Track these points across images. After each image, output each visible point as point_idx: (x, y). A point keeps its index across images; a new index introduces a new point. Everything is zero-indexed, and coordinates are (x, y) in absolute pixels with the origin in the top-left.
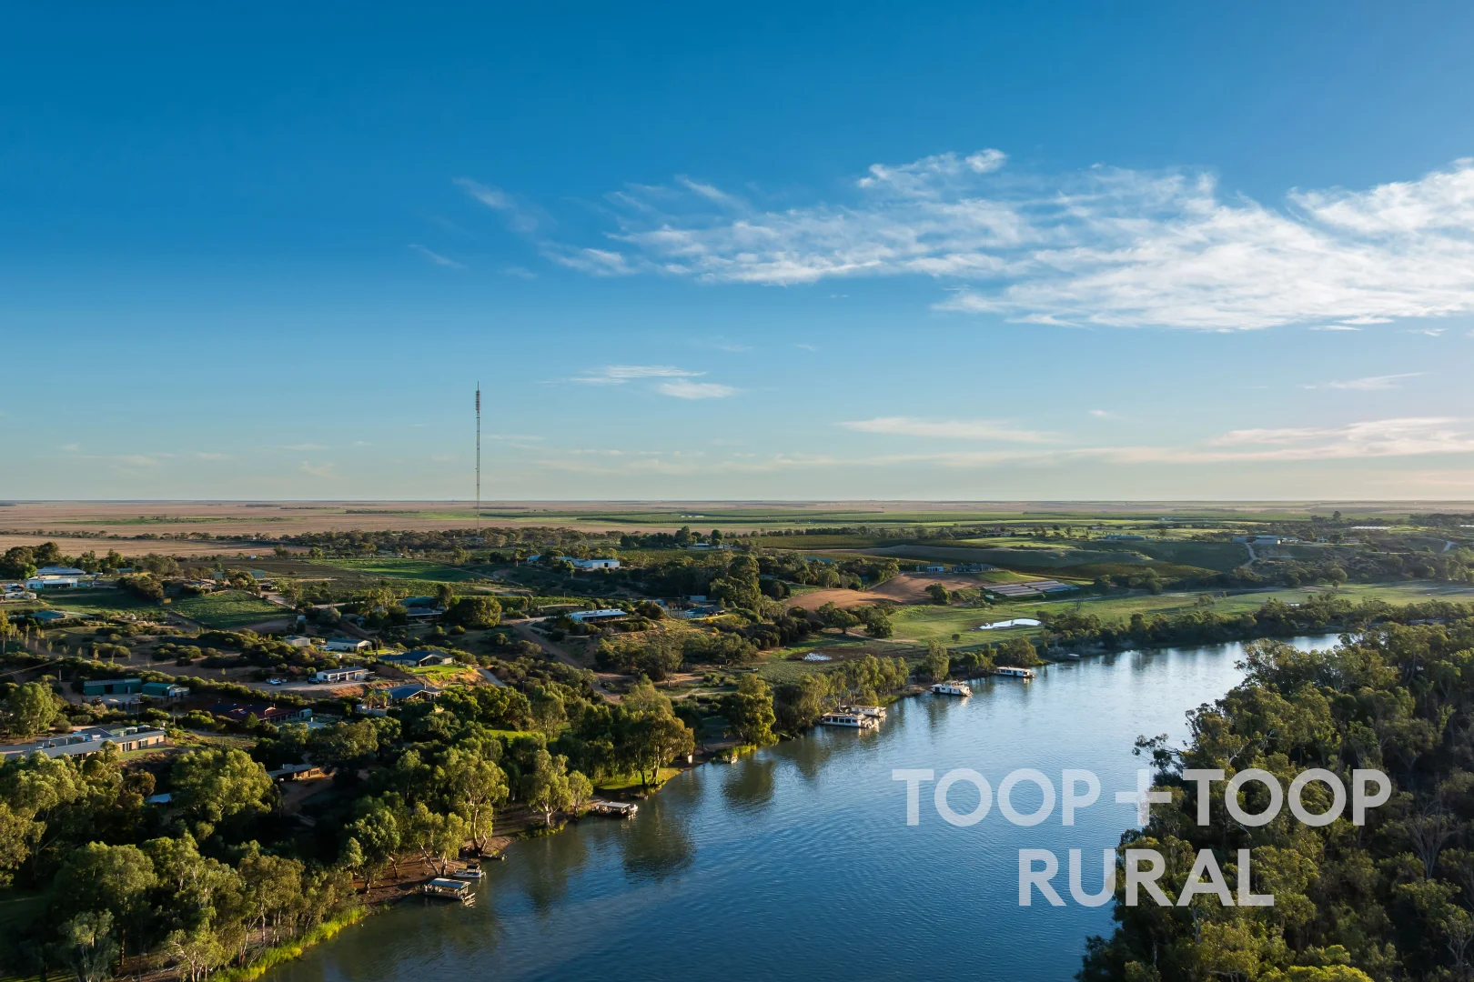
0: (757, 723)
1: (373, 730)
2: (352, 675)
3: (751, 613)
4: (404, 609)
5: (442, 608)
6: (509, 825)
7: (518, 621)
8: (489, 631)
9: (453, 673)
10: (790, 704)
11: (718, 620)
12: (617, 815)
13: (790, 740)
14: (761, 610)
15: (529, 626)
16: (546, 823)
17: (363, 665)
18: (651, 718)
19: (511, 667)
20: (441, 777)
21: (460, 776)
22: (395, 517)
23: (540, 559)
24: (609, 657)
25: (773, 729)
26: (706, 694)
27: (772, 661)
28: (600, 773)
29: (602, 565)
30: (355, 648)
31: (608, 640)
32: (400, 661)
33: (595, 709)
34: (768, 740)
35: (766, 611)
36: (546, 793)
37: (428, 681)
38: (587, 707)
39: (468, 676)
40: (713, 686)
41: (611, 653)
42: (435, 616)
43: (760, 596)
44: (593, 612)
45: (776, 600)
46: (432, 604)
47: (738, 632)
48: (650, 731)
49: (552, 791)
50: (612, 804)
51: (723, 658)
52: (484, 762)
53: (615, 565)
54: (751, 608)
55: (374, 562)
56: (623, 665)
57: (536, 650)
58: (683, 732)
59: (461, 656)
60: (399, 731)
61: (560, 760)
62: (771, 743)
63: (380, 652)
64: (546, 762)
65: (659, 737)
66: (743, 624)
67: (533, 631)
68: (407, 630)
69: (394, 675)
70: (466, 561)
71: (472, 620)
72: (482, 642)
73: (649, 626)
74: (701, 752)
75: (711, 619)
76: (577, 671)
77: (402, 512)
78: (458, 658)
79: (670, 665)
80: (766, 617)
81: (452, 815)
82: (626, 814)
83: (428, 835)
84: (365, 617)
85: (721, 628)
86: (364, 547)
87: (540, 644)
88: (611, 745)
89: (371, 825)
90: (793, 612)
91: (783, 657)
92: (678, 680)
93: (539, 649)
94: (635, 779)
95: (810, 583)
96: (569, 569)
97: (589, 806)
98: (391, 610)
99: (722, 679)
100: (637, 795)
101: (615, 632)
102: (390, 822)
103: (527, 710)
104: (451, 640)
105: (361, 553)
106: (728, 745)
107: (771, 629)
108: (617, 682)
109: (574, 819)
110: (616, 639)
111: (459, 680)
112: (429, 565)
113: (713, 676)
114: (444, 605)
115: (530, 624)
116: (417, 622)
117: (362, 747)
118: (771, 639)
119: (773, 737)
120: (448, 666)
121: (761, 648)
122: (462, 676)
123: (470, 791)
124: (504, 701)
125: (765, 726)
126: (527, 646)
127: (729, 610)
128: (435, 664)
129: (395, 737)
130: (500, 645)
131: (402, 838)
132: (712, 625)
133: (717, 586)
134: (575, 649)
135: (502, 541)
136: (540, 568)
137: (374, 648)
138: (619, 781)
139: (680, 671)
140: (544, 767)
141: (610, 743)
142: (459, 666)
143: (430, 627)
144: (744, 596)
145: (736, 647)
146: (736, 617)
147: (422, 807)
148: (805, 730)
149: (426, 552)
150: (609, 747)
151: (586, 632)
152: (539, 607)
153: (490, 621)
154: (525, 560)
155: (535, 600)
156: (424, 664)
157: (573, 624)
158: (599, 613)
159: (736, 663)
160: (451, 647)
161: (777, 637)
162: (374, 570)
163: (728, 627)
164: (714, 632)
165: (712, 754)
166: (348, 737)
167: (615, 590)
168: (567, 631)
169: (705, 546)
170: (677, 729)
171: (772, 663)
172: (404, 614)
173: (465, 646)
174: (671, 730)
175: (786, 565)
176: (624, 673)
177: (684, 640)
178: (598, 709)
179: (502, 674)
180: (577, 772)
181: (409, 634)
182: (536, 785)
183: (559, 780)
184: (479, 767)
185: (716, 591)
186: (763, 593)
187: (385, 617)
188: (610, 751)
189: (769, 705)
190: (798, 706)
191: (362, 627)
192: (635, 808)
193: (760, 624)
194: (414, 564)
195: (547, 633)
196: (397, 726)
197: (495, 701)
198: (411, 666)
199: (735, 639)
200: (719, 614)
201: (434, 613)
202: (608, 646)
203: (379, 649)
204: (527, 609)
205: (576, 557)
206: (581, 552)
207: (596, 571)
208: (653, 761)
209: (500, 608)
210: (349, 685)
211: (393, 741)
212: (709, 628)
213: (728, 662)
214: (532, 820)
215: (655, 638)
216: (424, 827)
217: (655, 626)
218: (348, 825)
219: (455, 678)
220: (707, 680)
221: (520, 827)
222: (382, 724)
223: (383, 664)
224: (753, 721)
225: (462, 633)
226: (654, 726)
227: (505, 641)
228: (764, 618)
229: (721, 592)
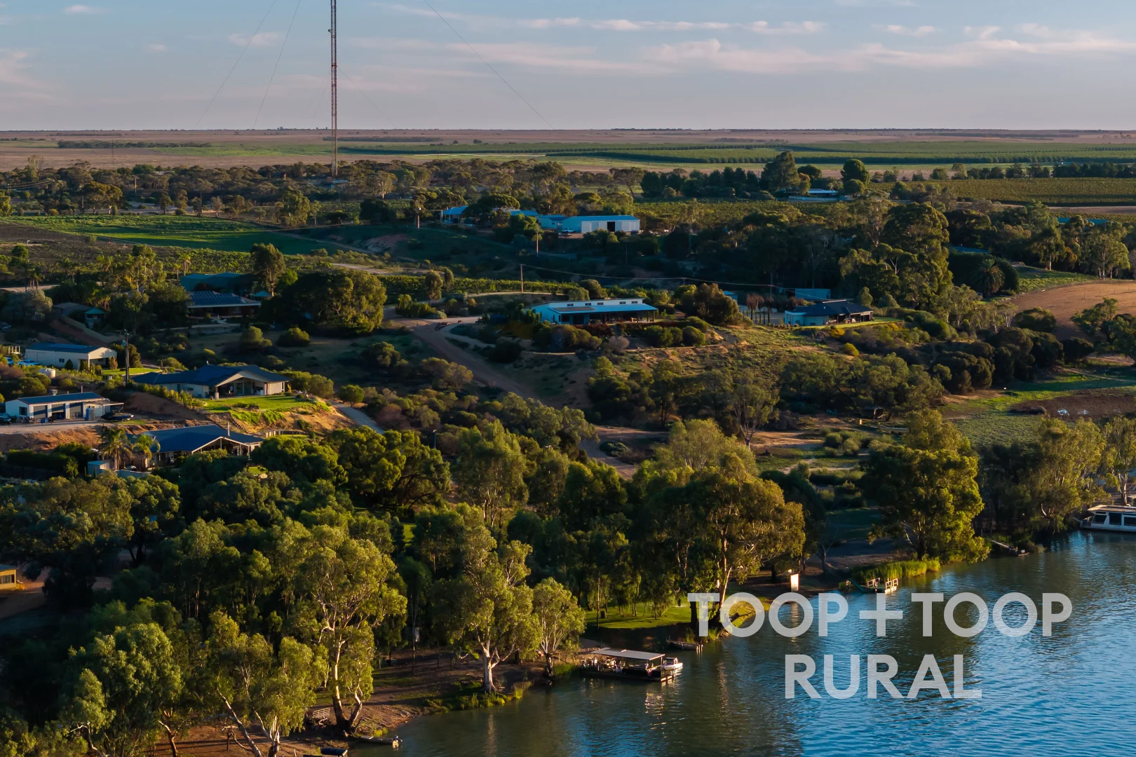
0: (942, 510)
1: (123, 493)
2: (78, 409)
3: (931, 318)
4: (181, 293)
5: (262, 294)
6: (409, 684)
7: (423, 323)
8: (361, 341)
9: (288, 412)
10: (1016, 481)
11: (859, 330)
12: (637, 677)
13: (1014, 555)
14: (953, 318)
15: (445, 333)
16: (485, 683)
17: (101, 390)
18: (712, 480)
19: (408, 402)
20: (263, 573)
21: (303, 568)
22: (158, 153)
23: (466, 213)
24: (619, 393)
25: (979, 526)
26: (830, 468)
27: (976, 415)
28: (599, 597)
29: (602, 225)
30: (83, 362)
31: (615, 362)
32: (175, 385)
33: (589, 472)
34: (965, 548)
35: (965, 317)
36: (484, 618)
37: (234, 424)
38: (571, 468)
39: (317, 418)
40: (846, 456)
41: (623, 386)
42: (245, 310)
43: (951, 287)
44: (581, 304)
45: (986, 298)
46: (240, 285)
47: (901, 353)
48: (708, 508)
49: (499, 613)
50: (624, 653)
51: (868, 403)
52: (354, 542)
53: (630, 226)
54: (929, 308)
55: (118, 222)
56: (649, 409)
57: (460, 377)
58: (779, 510)
59: (304, 380)
60: (176, 504)
61: (514, 552)
62: (972, 555)
63: (134, 372)
64: (485, 552)
65: (729, 520)
66: (915, 339)
67: (454, 342)
68: (189, 336)
69: (164, 410)
70: (310, 219)
71: (324, 317)
72: (346, 362)
73: (705, 337)
74: (819, 571)
75: (840, 328)
76: (550, 410)
77: (174, 145)
78: (297, 384)
79: (752, 412)
80: (962, 329)
81: (287, 641)
82: (657, 674)
83: (239, 679)
84: (101, 308)
85: (864, 347)
86: (96, 191)
87: (470, 366)
88: (622, 539)
89: (128, 649)
90: (1025, 319)
91: (1000, 408)
92: (769, 444)
93: (468, 374)
94: (675, 610)
95: (1063, 266)
96: (532, 233)
97: (576, 657)
98: (155, 296)
99: (865, 444)
100: (681, 643)
101: (631, 347)
102: (162, 646)
103: (443, 481)
104: (281, 355)
105: (90, 203)
106: (879, 560)
107: (976, 350)
108: (634, 442)
109: (546, 681)
110: (634, 359)
111: (299, 424)
112: (231, 228)
113: (845, 437)
114: (266, 289)
115: (448, 329)
116: (208, 321)
117: (101, 525)
118: (973, 370)
119: (979, 545)
120: (276, 397)
121: (953, 387)
122: (305, 419)
123: (326, 600)
124: (394, 460)
125: (959, 517)
126: (440, 371)
127: (881, 312)
128: (247, 393)
129: (169, 515)
130: (384, 367)
131: (187, 682)
132: (843, 340)
133: (856, 266)
134: (545, 379)
135: (386, 185)
136: (467, 231)
137: (122, 365)
138: (640, 615)
139: (772, 426)
140: (481, 564)
141: (622, 536)
142: (298, 399)
143: (235, 330)
144: (913, 287)
145: (898, 379)
146: (895, 325)
147: (227, 623)
148: (1050, 537)
149: (225, 202)
150: (619, 544)
151: (568, 345)
152: (466, 295)
153: (363, 320)
154: (437, 215)
155: (458, 283)
156: (224, 392)
157: (541, 326)
158: (595, 306)
159: (896, 414)
160: (280, 368)
161: (987, 366)
162: (116, 236)
163: (879, 343)
164: (849, 353)
165: (844, 575)
166: (70, 506)
167: (633, 276)
168: (526, 342)
169: (828, 195)
170: (765, 501)
171: (977, 417)
172: (183, 303)
173: (313, 366)
174: (755, 509)
175: (1009, 227)
176: (648, 427)
177: (781, 366)
178: (594, 472)
179: (388, 417)
180: (551, 580)
181: (193, 343)
182: (464, 600)
183: (515, 593)
184: (342, 552)
185: (851, 276)
186: (957, 282)
187: (144, 308)
188: (621, 550)
189: (969, 473)
190: (1033, 483)
191: (96, 328)
192: (678, 666)
193: (949, 342)
194: (199, 226)
195: (483, 345)
196: (172, 493)
197: (376, 459)
198: (200, 397)
199: (894, 367)
200: (859, 318)
201: (245, 302)
202: (617, 373)
203: (132, 365)
204: (441, 300)
205: (545, 210)
206: (555, 201)
207: (588, 236)
208: (715, 569)
209: (385, 297)
210: (72, 427)
211: (163, 524)
212: (836, 346)
213: (879, 412)
214: (456, 678)
215: (717, 361)
216: (230, 661)
217: (718, 337)
218: (77, 649)
219: (291, 420)
220: (831, 442)
221: (430, 689)
222: (142, 487)
223: (141, 390)
224: (934, 507)
225: (303, 343)
226: (717, 496)
227: (394, 358)
228: (959, 330)
229: (865, 276)
